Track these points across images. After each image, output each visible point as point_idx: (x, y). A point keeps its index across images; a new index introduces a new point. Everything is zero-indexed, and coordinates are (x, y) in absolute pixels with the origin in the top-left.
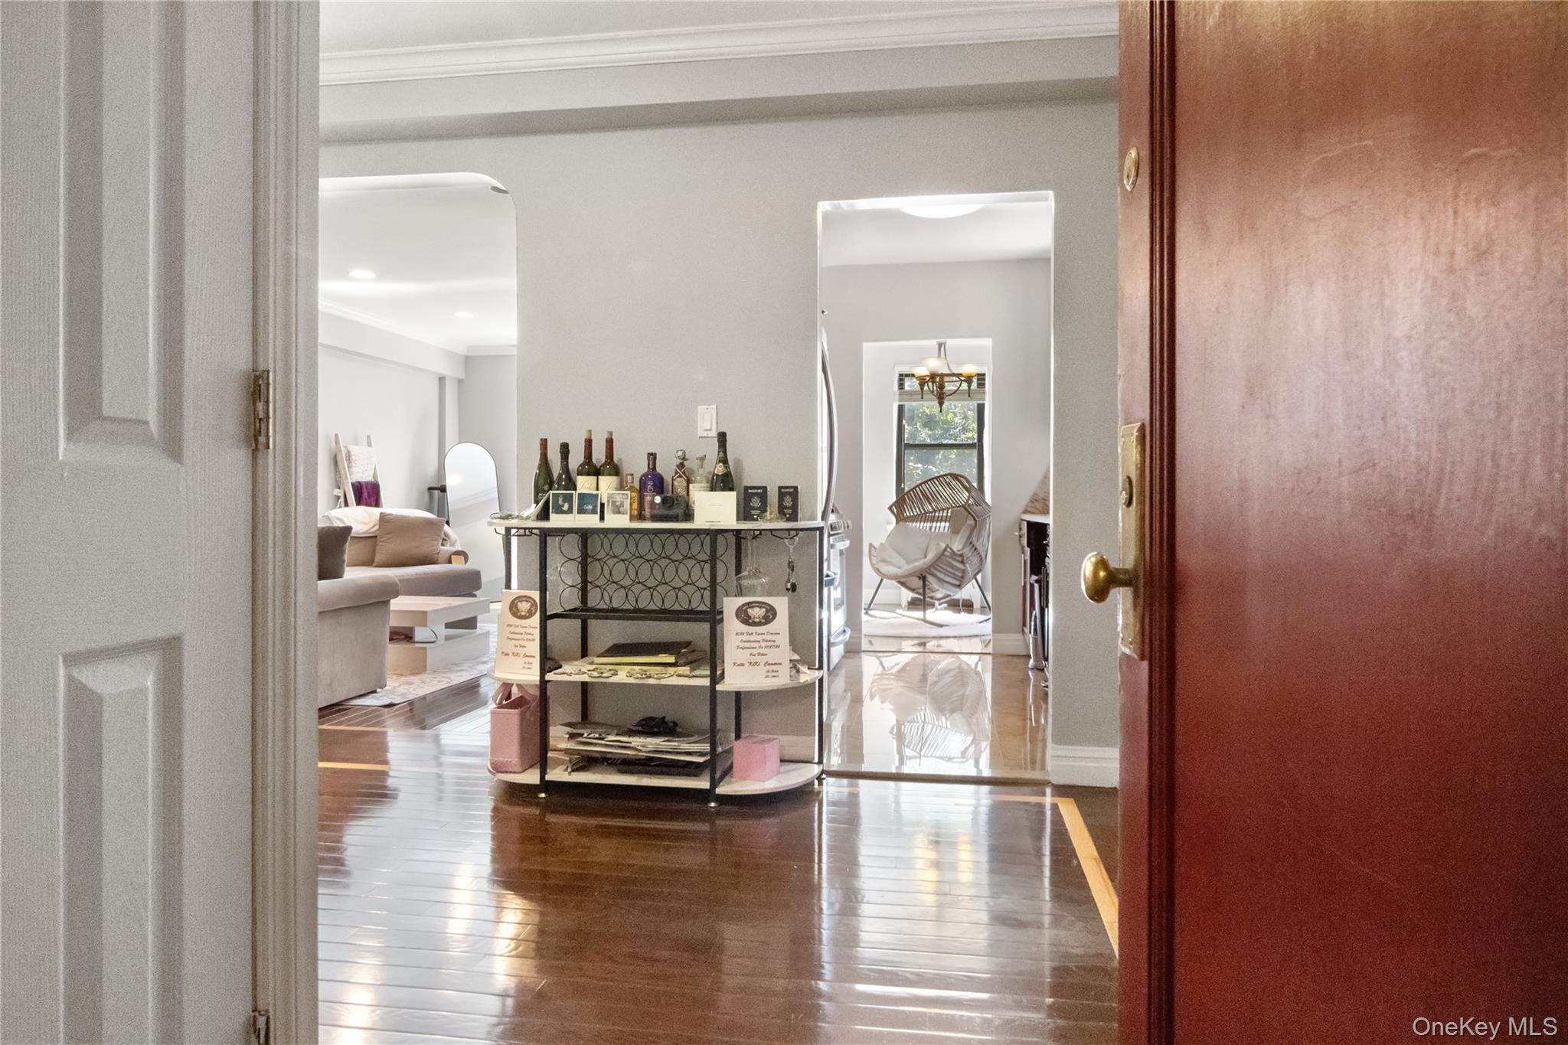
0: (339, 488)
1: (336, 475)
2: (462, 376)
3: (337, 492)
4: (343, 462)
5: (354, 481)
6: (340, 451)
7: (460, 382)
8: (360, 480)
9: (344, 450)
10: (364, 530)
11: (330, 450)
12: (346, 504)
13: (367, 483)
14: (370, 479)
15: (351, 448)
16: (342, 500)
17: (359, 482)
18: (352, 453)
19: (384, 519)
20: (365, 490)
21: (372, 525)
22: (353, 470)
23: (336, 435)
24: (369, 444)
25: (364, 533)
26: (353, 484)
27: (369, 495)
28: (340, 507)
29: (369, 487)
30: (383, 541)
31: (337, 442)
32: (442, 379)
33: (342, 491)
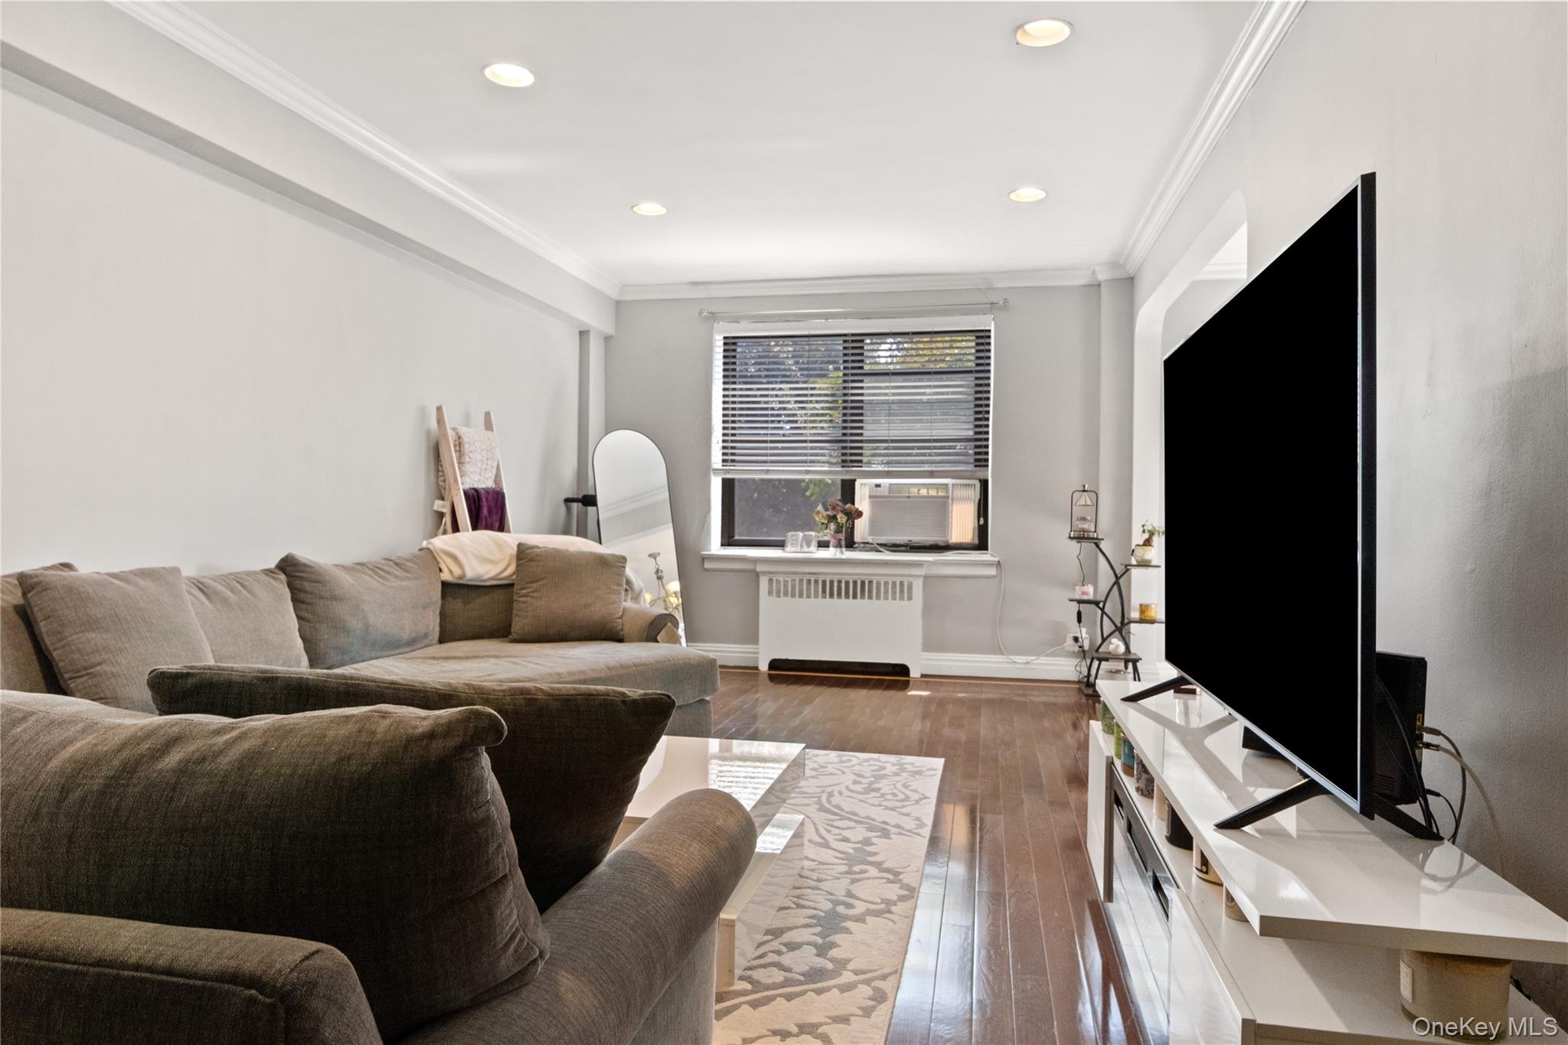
0: (443, 499)
1: (437, 477)
2: (610, 331)
3: (439, 505)
4: (450, 455)
5: (467, 487)
6: (445, 435)
7: (607, 339)
8: (476, 486)
9: (451, 434)
10: (492, 574)
11: (429, 432)
12: (456, 528)
13: (487, 491)
14: (490, 484)
15: (464, 431)
16: (447, 519)
17: (476, 490)
18: (465, 439)
19: (524, 554)
20: (484, 503)
21: (505, 563)
22: (467, 467)
23: (439, 409)
24: (489, 426)
25: (492, 579)
26: (466, 493)
27: (490, 511)
28: (445, 532)
29: (490, 498)
30: (526, 596)
31: (440, 420)
32: (583, 334)
33: (447, 504)
